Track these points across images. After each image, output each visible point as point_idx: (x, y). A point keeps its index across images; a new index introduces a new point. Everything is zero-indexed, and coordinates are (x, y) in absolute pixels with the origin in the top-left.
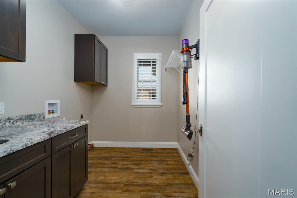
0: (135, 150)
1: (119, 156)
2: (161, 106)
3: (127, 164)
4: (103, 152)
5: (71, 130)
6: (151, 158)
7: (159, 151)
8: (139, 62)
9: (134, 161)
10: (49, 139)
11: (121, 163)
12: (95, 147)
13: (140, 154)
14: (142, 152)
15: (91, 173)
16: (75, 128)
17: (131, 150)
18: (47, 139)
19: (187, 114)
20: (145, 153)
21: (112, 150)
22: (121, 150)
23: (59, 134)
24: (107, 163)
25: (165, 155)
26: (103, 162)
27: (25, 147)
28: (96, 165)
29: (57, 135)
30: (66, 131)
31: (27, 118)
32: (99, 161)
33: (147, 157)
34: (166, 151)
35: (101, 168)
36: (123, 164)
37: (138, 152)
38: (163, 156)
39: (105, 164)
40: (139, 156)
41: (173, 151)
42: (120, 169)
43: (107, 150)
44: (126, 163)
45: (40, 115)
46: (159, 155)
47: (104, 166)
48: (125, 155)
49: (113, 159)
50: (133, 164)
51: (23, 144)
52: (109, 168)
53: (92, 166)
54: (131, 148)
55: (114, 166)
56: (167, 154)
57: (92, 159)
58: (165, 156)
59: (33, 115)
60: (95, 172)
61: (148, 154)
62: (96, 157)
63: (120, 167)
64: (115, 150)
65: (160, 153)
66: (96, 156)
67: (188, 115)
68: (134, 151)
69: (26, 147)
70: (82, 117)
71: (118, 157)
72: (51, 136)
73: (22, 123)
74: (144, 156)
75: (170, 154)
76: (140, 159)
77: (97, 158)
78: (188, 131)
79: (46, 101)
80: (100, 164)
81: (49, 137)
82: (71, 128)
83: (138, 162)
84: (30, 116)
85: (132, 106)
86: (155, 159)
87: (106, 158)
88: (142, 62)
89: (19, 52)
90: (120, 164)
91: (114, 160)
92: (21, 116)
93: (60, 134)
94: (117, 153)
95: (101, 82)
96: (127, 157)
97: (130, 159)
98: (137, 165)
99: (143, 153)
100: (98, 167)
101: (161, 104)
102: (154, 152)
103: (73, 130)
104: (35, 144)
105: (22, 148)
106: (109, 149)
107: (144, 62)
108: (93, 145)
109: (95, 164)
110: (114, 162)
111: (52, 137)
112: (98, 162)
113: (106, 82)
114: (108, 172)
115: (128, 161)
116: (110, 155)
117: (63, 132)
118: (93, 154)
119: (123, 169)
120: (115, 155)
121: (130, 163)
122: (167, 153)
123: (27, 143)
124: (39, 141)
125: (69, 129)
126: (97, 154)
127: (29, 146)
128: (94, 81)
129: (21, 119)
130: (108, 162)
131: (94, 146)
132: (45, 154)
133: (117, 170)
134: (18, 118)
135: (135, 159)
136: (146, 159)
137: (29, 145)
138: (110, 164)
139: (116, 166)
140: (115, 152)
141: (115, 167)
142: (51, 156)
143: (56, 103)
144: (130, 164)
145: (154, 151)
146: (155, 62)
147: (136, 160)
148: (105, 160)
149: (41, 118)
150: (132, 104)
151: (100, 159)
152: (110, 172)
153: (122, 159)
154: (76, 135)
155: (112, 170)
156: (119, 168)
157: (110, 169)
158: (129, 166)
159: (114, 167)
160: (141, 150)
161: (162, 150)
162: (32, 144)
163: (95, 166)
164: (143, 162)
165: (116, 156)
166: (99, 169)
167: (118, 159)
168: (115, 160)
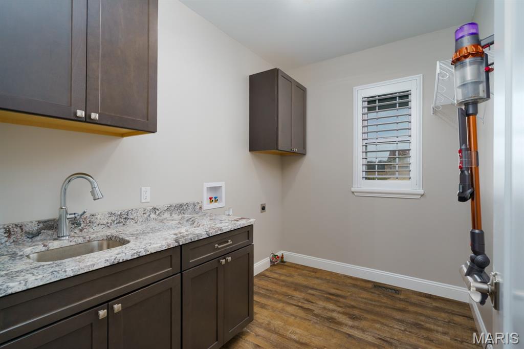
0: (359, 283)
1: (323, 288)
2: (422, 195)
3: (333, 311)
4: (297, 274)
5: (217, 234)
6: (388, 311)
7: (414, 299)
8: (369, 102)
9: (349, 307)
10: (176, 247)
11: (322, 303)
12: (285, 262)
13: (365, 295)
14: (373, 291)
15: (266, 309)
16: (224, 231)
17: (349, 281)
18: (172, 246)
19: (474, 228)
20: (378, 294)
21: (313, 274)
22: (328, 278)
23: (193, 240)
24: (297, 297)
25: (429, 312)
26: (290, 292)
27: (136, 257)
28: (277, 295)
29: (190, 241)
30: (207, 236)
31: (177, 208)
32: (284, 290)
33: (381, 306)
34: (435, 304)
35: (284, 304)
36: (325, 308)
37: (364, 289)
38: (421, 314)
39: (292, 297)
40: (363, 298)
41: (457, 309)
42: (317, 316)
43: (304, 272)
44: (331, 306)
45: (194, 205)
46: (411, 308)
47: (290, 302)
48: (334, 289)
49: (310, 291)
50: (344, 314)
51: (134, 252)
52: (297, 308)
53: (271, 295)
54: (351, 278)
55: (306, 306)
56: (436, 314)
57: (275, 283)
58: (427, 317)
59: (185, 204)
60: (273, 308)
61: (385, 300)
62: (283, 281)
63: (317, 311)
64: (317, 275)
65: (414, 304)
66: (283, 278)
67: (477, 231)
68: (355, 286)
69: (138, 256)
70: (263, 208)
71: (320, 290)
72: (179, 243)
73: (171, 215)
74: (374, 303)
75: (443, 315)
76: (362, 306)
77: (284, 283)
78: (476, 276)
79: (205, 184)
80: (285, 295)
81: (176, 244)
82: (216, 232)
83: (356, 312)
84: (181, 205)
85: (353, 193)
86: (398, 315)
87: (297, 287)
88: (374, 101)
89: (148, 120)
90: (320, 305)
91: (310, 294)
92: (169, 206)
93: (196, 239)
94: (319, 281)
95: (291, 150)
96: (337, 296)
97: (341, 300)
98: (353, 317)
99: (373, 294)
100: (280, 300)
101: (422, 192)
102: (400, 300)
103: (220, 234)
104: (152, 254)
105: (132, 258)
106: (308, 271)
107: (380, 101)
108: (282, 257)
109: (276, 292)
110: (309, 297)
111: (181, 244)
112: (282, 290)
113: (304, 148)
114: (292, 315)
115: (336, 303)
116: (305, 283)
117: (202, 238)
118: (280, 274)
119: (322, 317)
120: (315, 284)
121: (339, 309)
122: (436, 309)
123: (140, 250)
124: (159, 250)
125: (213, 233)
126: (286, 276)
127: (142, 256)
128: (277, 149)
129: (169, 209)
130: (299, 296)
131: (285, 260)
132: (171, 269)
133: (310, 317)
134: (166, 208)
135: (353, 303)
136: (378, 309)
137: (143, 254)
138: (301, 300)
139: (311, 307)
140: (318, 278)
141: (308, 309)
142: (181, 272)
143: (220, 187)
144: (339, 312)
145: (402, 297)
146: (407, 96)
147: (353, 307)
148: (296, 289)
149: (196, 208)
150: (353, 189)
151: (288, 287)
152: (296, 317)
153: (325, 295)
154: (228, 242)
155: (301, 313)
156: (315, 314)
157: (299, 311)
158: (334, 315)
159: (305, 308)
160: (370, 285)
161: (424, 299)
162: (148, 253)
163: (276, 297)
164: (369, 316)
165: (316, 287)
166: (280, 305)
167: (317, 293)
168: (313, 295)
